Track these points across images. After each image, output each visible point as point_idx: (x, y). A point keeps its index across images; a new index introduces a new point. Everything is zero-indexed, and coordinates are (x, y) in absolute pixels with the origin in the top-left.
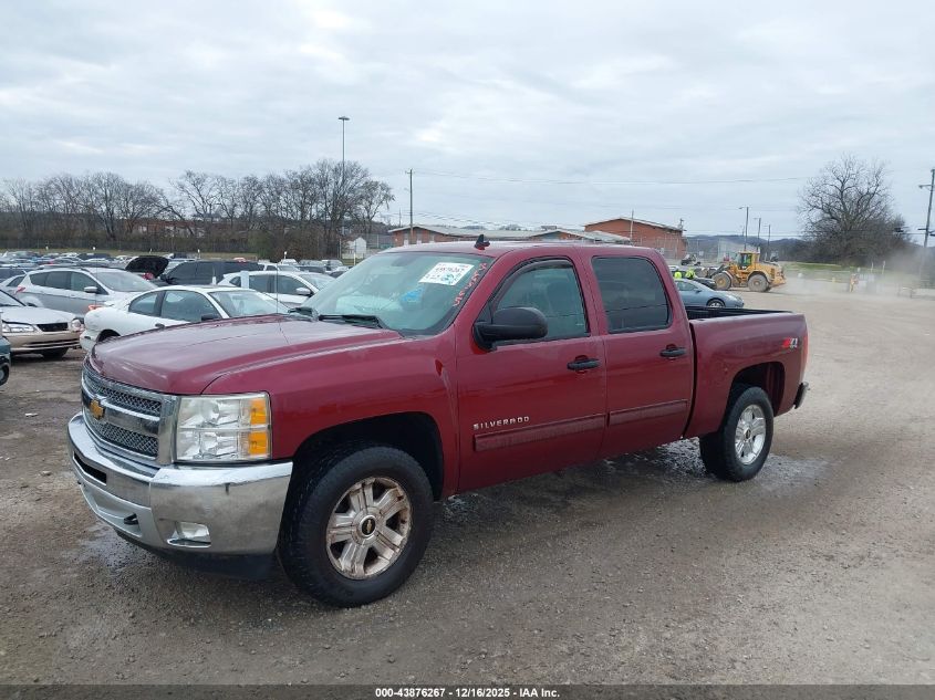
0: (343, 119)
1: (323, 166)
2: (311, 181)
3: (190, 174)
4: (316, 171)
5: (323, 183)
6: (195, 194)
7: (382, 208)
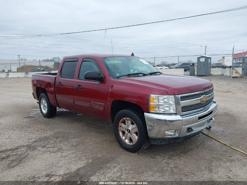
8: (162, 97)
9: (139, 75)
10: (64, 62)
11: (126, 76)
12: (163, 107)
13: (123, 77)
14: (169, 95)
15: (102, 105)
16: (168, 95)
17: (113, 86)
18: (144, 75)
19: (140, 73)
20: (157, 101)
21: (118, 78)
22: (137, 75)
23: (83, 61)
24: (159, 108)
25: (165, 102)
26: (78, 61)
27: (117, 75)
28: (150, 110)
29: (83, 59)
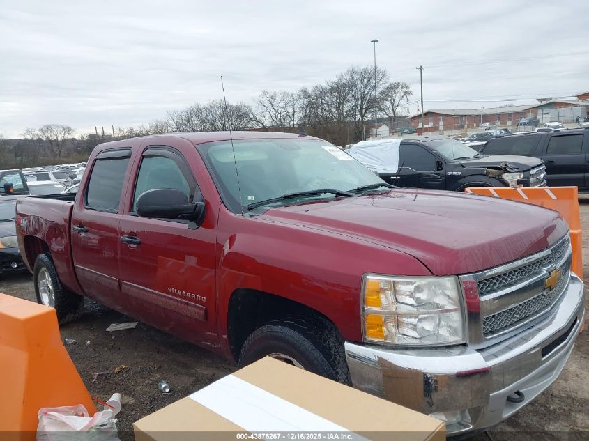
0: (374, 41)
1: (352, 72)
2: (344, 86)
3: (265, 93)
4: (348, 77)
5: (352, 85)
6: (270, 107)
7: (403, 102)
8: (408, 283)
9: (323, 196)
10: (96, 160)
11: (280, 203)
12: (414, 321)
13: (266, 207)
14: (437, 276)
15: (200, 302)
16: (433, 274)
17: (235, 236)
18: (339, 195)
19: (326, 191)
20: (391, 298)
21: (250, 209)
22: (315, 196)
23: (143, 157)
24: (398, 325)
25: (420, 304)
26: (129, 157)
27: (249, 198)
28: (365, 332)
29: (146, 149)
